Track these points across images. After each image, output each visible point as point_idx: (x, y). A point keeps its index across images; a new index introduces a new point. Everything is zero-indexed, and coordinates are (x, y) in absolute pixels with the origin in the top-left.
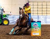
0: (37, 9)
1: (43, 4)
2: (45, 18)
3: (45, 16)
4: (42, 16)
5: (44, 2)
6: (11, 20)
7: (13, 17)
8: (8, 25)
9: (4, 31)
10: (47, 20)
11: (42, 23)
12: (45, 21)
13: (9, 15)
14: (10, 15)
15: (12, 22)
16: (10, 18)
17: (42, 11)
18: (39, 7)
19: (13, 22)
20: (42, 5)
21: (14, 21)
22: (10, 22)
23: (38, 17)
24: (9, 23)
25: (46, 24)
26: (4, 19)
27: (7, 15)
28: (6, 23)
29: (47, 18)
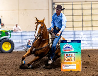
0: (72, 16)
1: (84, 7)
2: (90, 36)
3: (89, 33)
4: (83, 31)
5: (86, 2)
6: (17, 43)
7: (22, 36)
8: (11, 52)
9: (4, 64)
10: (93, 39)
11: (83, 47)
12: (90, 42)
13: (12, 31)
14: (15, 31)
15: (20, 47)
16: (15, 37)
17: (82, 21)
18: (76, 12)
19: (22, 46)
20: (82, 9)
21: (23, 44)
22: (16, 46)
23: (75, 34)
24: (13, 49)
25: (91, 48)
26: (3, 39)
27: (10, 31)
28: (6, 47)
29: (93, 36)
